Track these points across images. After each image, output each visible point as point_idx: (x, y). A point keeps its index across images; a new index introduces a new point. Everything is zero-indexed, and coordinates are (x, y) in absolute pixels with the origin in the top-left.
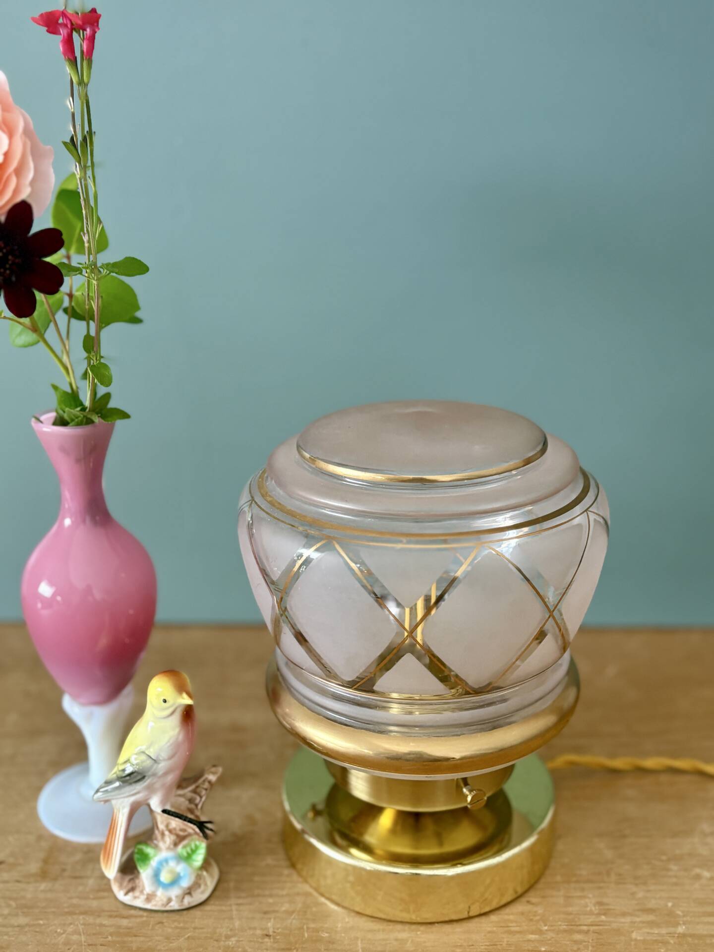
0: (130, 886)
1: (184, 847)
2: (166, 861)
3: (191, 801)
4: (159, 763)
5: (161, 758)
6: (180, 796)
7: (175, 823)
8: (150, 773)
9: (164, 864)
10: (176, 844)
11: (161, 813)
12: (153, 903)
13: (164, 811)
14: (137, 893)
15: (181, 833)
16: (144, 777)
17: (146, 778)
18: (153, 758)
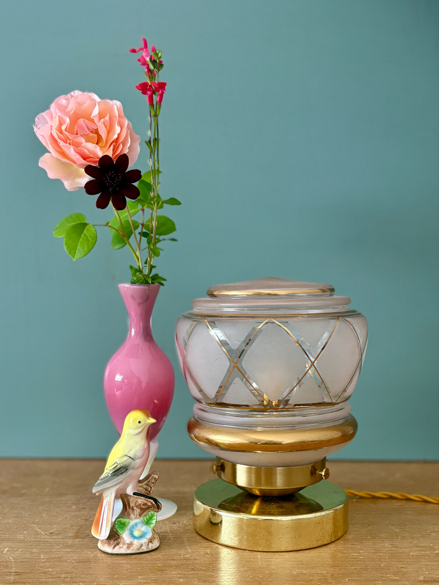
0: (116, 543)
1: (145, 516)
2: (136, 524)
3: (146, 489)
4: (135, 461)
5: (136, 457)
6: (140, 486)
7: (141, 500)
8: (131, 467)
9: (135, 527)
10: (140, 515)
11: (132, 495)
12: (132, 548)
13: (135, 494)
14: (121, 545)
15: (144, 507)
16: (127, 470)
17: (128, 470)
18: (132, 457)
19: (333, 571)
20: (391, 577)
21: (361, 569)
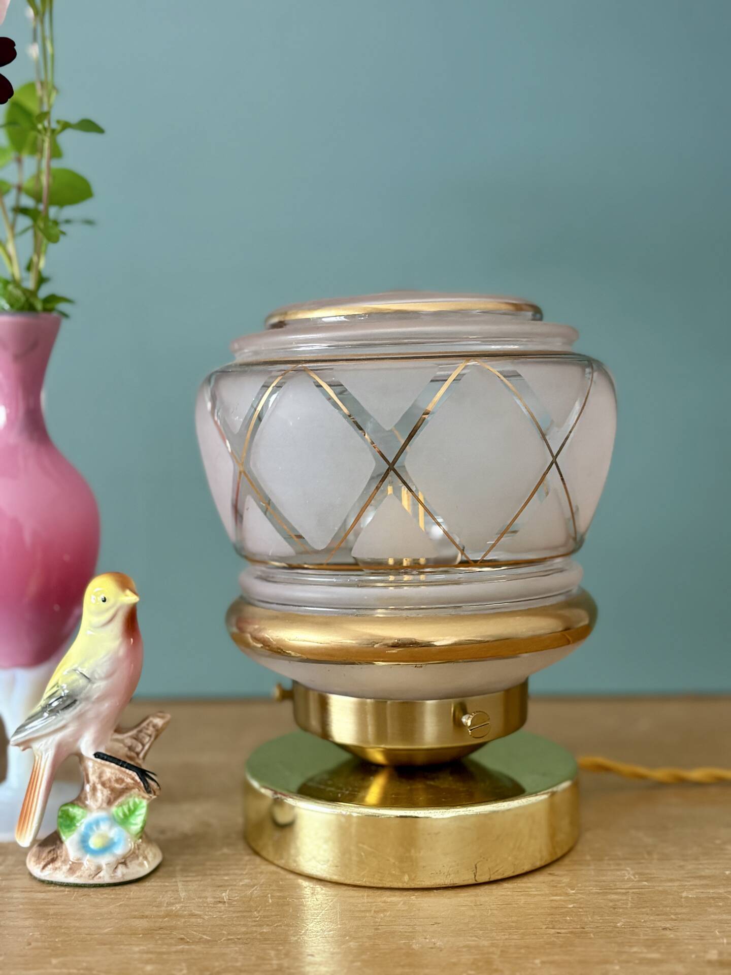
0: (50, 857)
1: (121, 805)
2: (97, 823)
3: (130, 748)
4: (93, 683)
5: (97, 676)
6: (117, 740)
7: (111, 771)
8: (82, 696)
9: (95, 827)
10: (110, 802)
11: (93, 757)
12: (78, 874)
13: (97, 755)
14: (58, 864)
15: (117, 786)
16: (75, 701)
17: (78, 703)
18: (87, 675)
19: (506, 939)
20: (642, 953)
21: (571, 933)
